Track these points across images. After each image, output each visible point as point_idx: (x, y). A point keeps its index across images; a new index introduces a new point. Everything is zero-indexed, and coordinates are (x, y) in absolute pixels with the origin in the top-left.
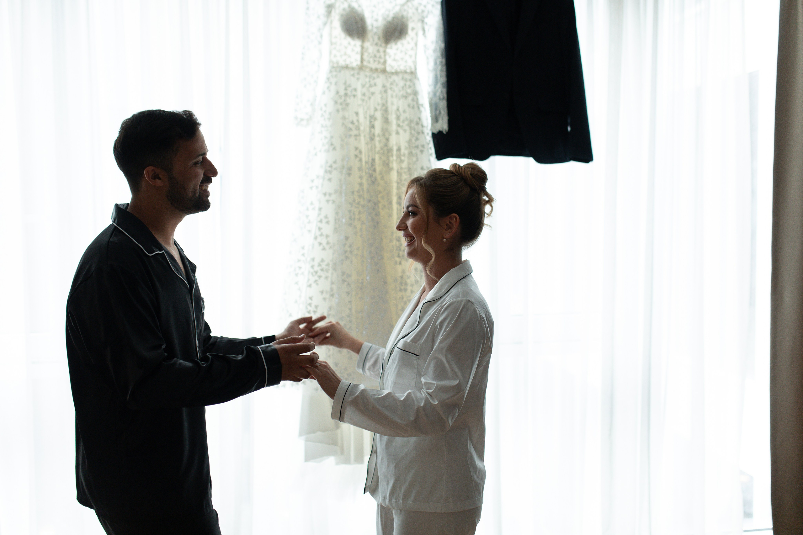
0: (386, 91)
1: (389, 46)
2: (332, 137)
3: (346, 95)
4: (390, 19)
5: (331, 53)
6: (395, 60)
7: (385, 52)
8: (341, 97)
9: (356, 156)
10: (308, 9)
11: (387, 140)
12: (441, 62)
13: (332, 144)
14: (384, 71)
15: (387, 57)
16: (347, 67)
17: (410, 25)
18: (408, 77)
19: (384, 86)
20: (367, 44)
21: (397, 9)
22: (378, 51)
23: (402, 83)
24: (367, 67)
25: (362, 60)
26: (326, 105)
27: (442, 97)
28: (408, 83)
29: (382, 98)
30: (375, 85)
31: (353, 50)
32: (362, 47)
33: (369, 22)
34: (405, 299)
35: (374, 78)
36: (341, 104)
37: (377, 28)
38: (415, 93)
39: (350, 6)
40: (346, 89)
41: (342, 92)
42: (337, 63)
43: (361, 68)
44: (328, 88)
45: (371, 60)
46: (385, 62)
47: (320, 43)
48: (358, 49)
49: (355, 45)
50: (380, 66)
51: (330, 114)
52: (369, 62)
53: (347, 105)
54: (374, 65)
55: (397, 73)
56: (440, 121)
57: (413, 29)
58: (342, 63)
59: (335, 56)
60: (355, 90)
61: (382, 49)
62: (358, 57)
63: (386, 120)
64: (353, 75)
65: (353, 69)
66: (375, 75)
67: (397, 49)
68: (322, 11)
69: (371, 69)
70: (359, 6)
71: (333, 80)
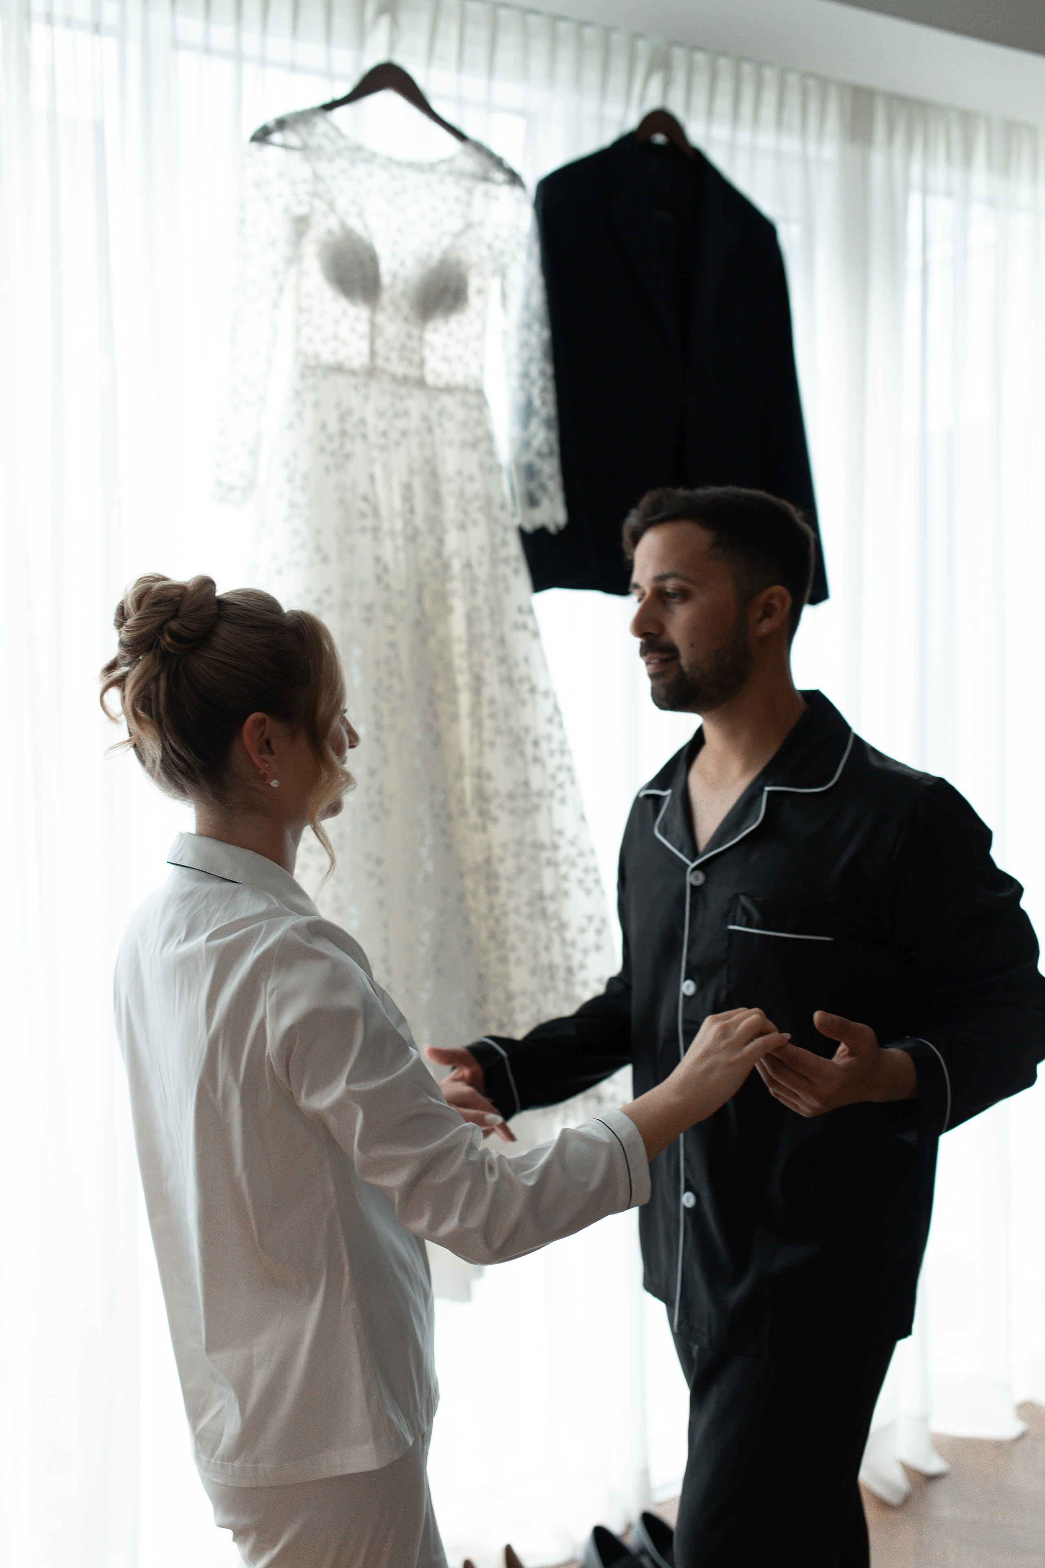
0: (430, 430)
1: (430, 326)
2: (318, 532)
3: (343, 433)
4: (434, 263)
5: (298, 331)
6: (444, 359)
7: (421, 339)
8: (331, 438)
9: (379, 579)
10: (243, 222)
11: (441, 542)
12: (542, 373)
13: (318, 549)
14: (421, 383)
15: (427, 352)
16: (339, 369)
17: (474, 283)
18: (472, 399)
19: (425, 418)
20: (381, 319)
21: (446, 241)
22: (409, 336)
23: (461, 414)
24: (383, 371)
25: (373, 354)
26: (295, 454)
27: (545, 449)
28: (475, 414)
29: (422, 446)
30: (407, 413)
31: (353, 330)
32: (373, 324)
33: (387, 267)
34: (497, 912)
35: (402, 399)
36: (333, 454)
37: (406, 281)
38: (489, 438)
39: (343, 225)
40: (342, 419)
41: (333, 427)
42: (317, 356)
43: (372, 372)
44: (299, 414)
45: (394, 356)
46: (422, 363)
47: (276, 306)
48: (363, 327)
49: (357, 319)
50: (413, 372)
51: (305, 476)
52: (387, 360)
53: (348, 456)
54: (399, 368)
55: (449, 390)
56: (545, 503)
57: (480, 292)
58: (327, 357)
59: (310, 340)
60: (363, 422)
61: (416, 332)
62: (364, 346)
63: (436, 498)
64: (356, 388)
65: (353, 373)
66: (403, 391)
67: (450, 334)
68: (281, 230)
69: (394, 378)
70: (366, 227)
71: (310, 398)
